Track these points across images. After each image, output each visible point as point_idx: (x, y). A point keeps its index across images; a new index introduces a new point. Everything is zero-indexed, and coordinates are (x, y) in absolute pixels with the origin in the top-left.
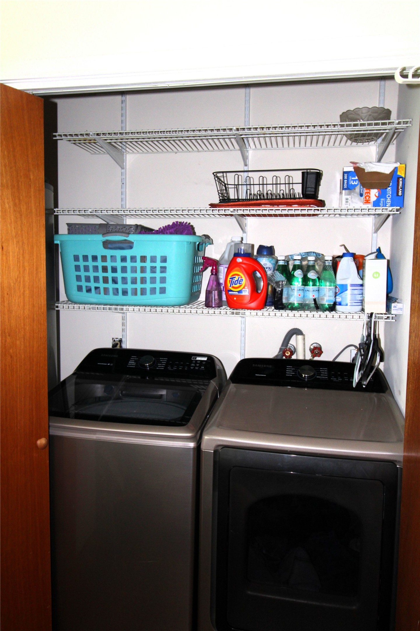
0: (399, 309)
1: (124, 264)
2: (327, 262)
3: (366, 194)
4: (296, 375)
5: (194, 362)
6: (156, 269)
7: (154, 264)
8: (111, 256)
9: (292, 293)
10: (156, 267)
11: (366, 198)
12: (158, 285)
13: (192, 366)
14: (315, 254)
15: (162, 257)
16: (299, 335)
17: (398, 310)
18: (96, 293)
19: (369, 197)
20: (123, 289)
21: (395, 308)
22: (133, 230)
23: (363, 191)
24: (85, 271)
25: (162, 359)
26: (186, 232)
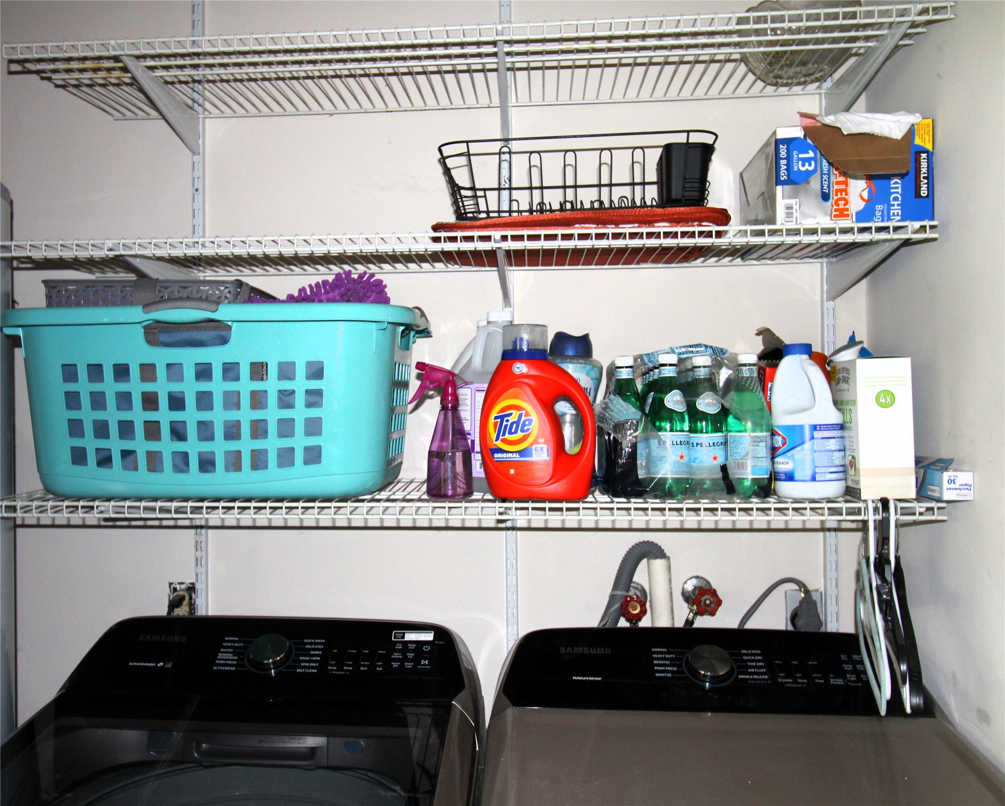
0: (964, 487)
1: (204, 386)
2: (744, 368)
3: (836, 195)
4: (682, 672)
5: (399, 647)
6: (294, 398)
7: (287, 385)
8: (169, 366)
9: (663, 453)
10: (293, 392)
11: (837, 205)
12: (299, 442)
13: (395, 660)
14: (710, 351)
15: (309, 364)
16: (656, 558)
17: (960, 489)
18: (125, 468)
19: (847, 202)
20: (200, 454)
21: (952, 486)
22: (228, 295)
23: (829, 187)
24: (93, 409)
25: (310, 641)
26: (372, 298)
